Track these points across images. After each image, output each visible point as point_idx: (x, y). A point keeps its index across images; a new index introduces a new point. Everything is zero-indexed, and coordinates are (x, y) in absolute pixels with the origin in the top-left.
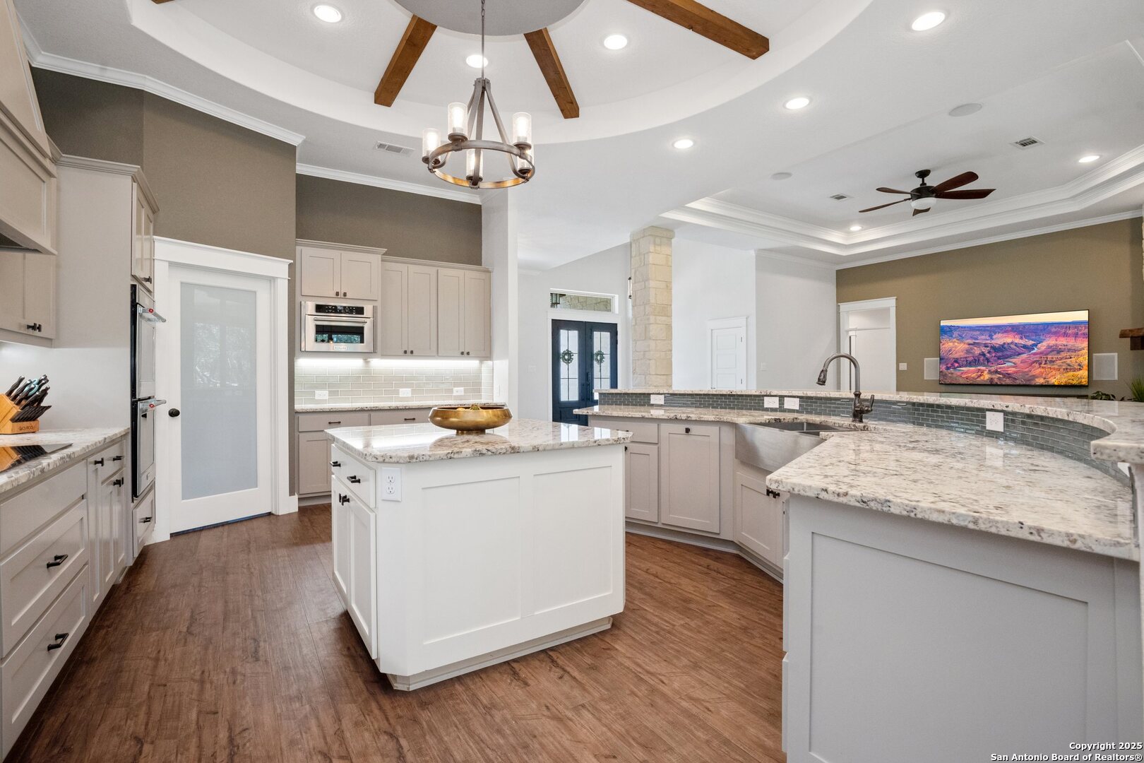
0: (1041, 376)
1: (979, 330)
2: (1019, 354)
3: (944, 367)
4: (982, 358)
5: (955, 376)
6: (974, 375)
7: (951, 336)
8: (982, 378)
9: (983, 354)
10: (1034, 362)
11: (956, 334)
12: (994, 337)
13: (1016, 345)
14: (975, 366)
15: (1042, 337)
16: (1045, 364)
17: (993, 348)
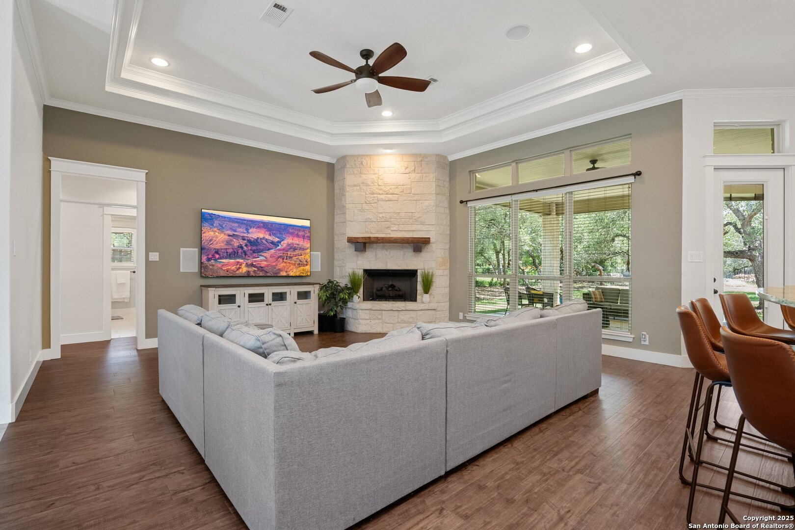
0: (284, 270)
1: (237, 222)
2: (269, 249)
3: (204, 258)
4: (240, 251)
5: (216, 268)
6: (234, 268)
7: (212, 225)
8: (240, 270)
9: (242, 247)
10: (279, 257)
11: (216, 223)
12: (250, 231)
13: (266, 240)
14: (235, 258)
15: (284, 236)
16: (286, 259)
17: (249, 241)
